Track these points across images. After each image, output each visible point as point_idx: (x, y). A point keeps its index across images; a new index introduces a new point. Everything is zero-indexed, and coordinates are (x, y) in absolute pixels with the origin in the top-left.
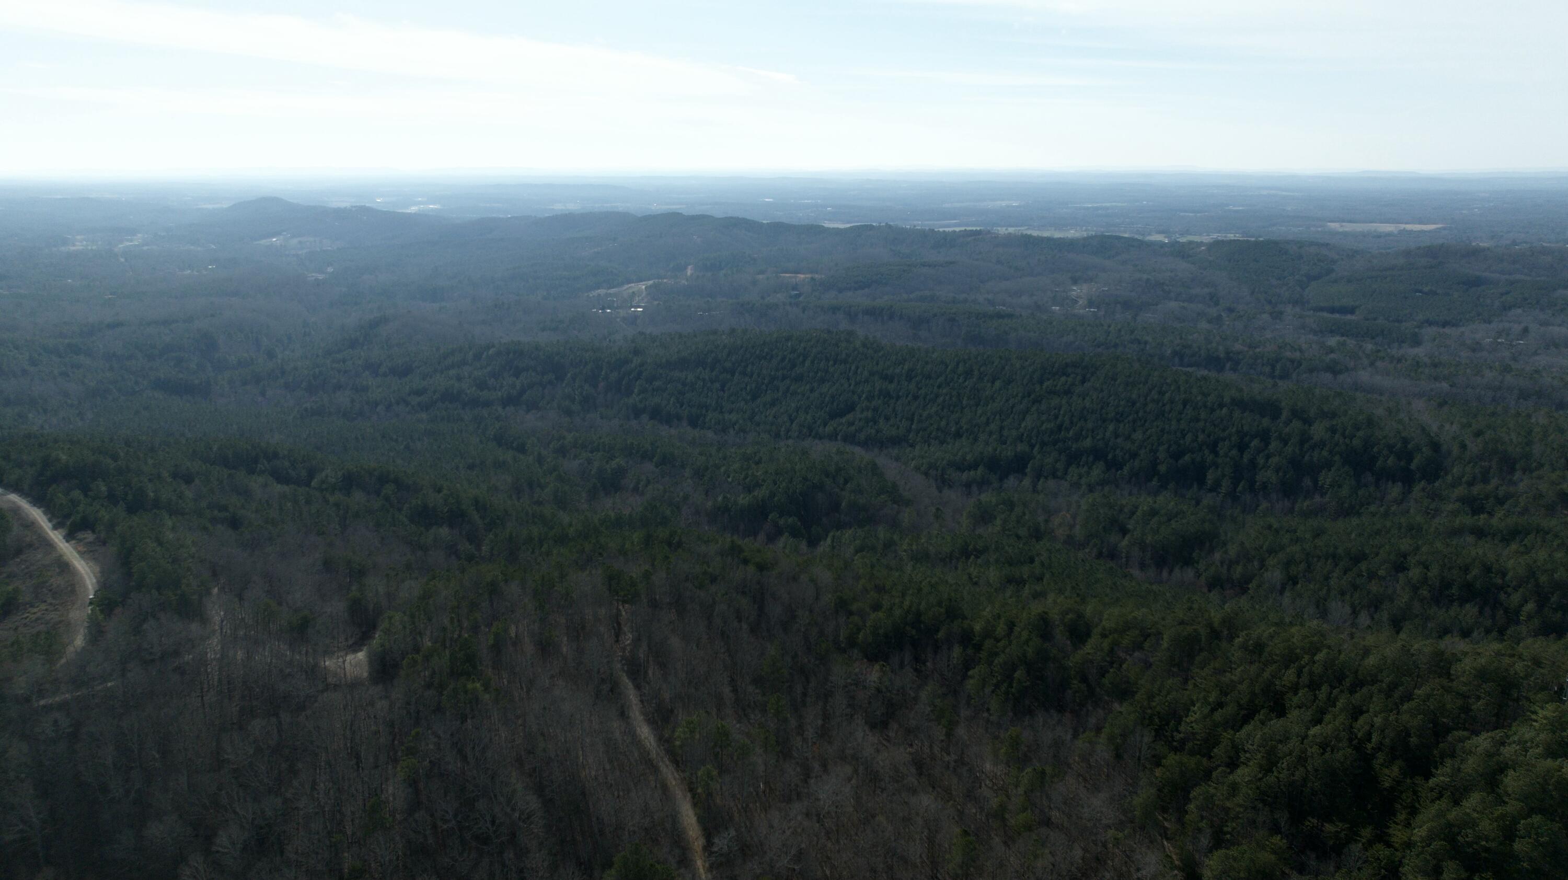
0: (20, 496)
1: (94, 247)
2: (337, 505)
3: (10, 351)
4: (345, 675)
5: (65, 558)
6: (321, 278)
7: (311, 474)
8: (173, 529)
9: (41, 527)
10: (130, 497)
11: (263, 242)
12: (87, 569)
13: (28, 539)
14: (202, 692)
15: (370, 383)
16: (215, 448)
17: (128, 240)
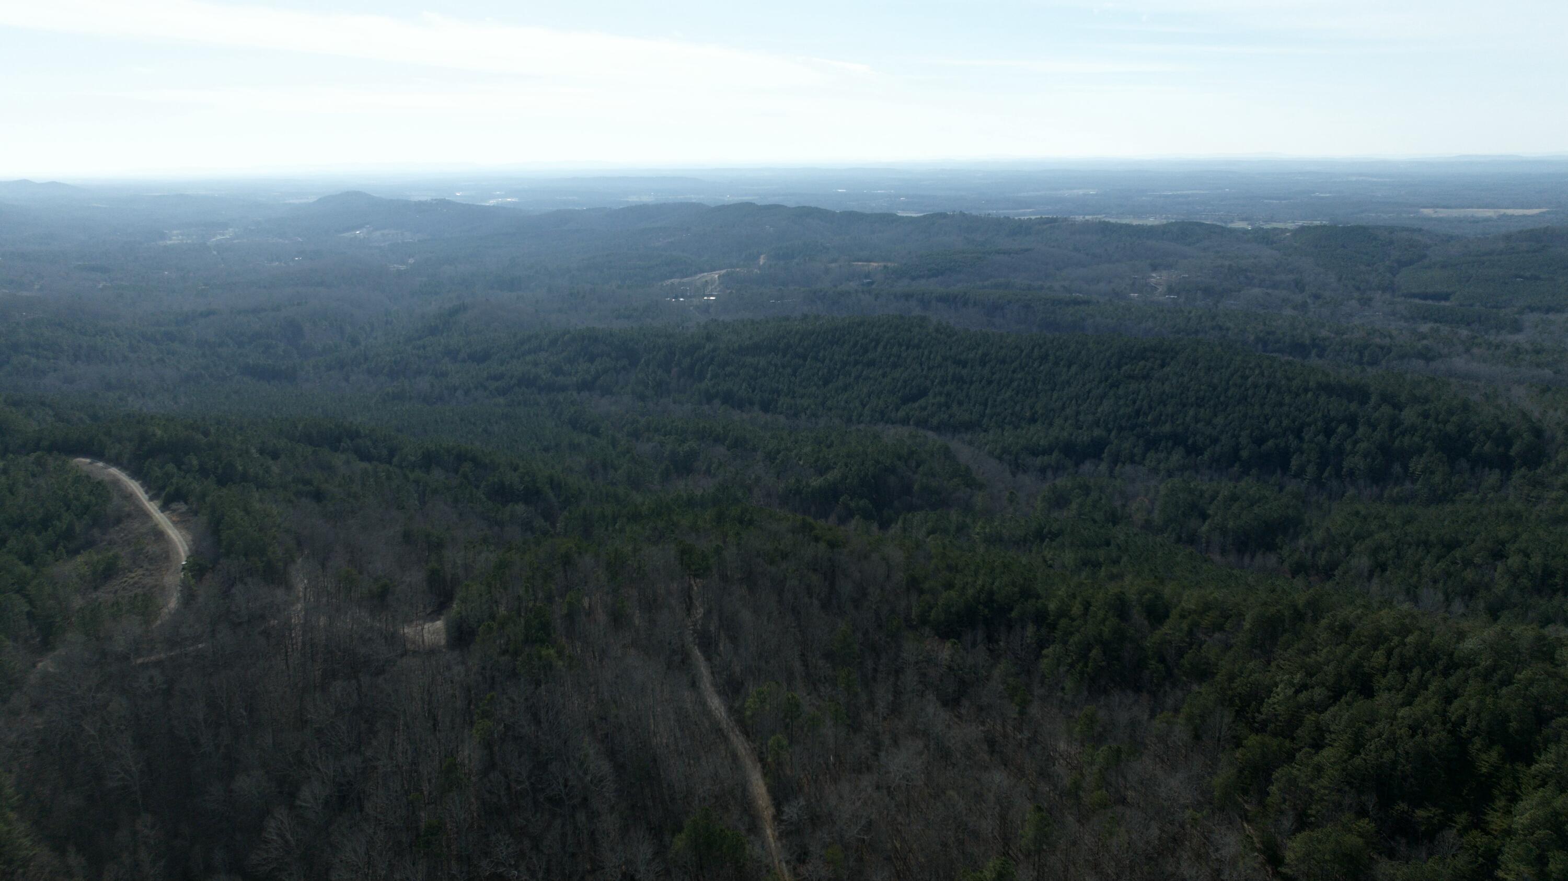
0: (119, 470)
1: (189, 241)
2: (417, 482)
3: (112, 338)
4: (423, 641)
5: (160, 526)
6: (402, 269)
7: (392, 452)
8: (261, 500)
9: (137, 498)
10: (220, 471)
11: (346, 235)
12: (180, 537)
13: (127, 509)
14: (286, 655)
15: (449, 369)
16: (300, 427)
17: (220, 234)
